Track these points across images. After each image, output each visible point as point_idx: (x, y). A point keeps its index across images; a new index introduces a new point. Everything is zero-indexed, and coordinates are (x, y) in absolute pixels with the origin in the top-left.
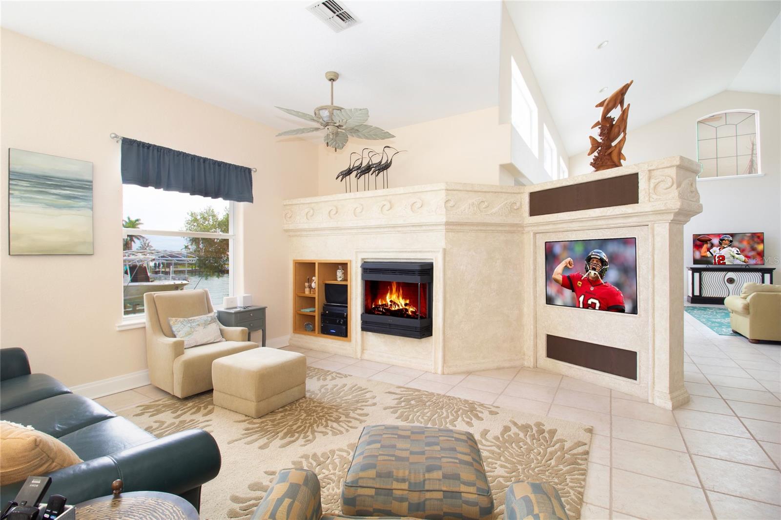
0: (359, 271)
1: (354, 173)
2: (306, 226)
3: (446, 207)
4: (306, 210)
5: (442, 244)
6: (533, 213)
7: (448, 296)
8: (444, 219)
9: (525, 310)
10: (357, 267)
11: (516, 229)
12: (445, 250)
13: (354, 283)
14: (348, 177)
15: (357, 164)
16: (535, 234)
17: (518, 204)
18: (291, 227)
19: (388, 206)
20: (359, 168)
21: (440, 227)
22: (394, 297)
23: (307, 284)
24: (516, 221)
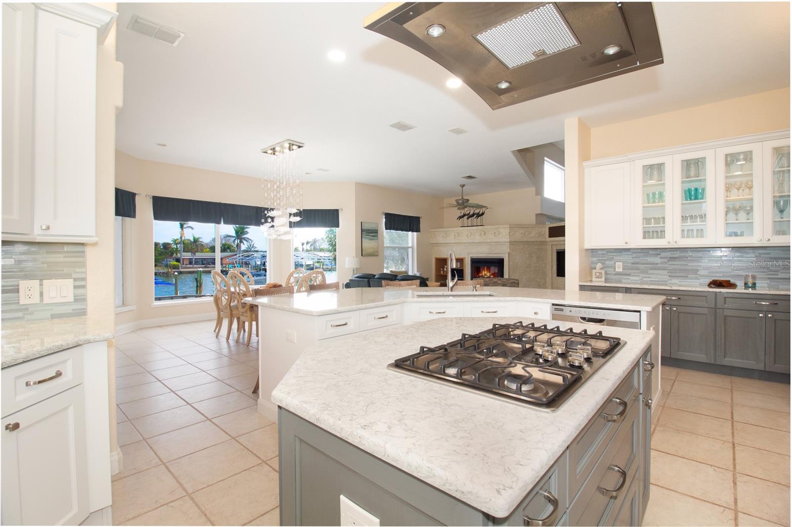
0: (469, 262)
1: (466, 217)
2: (443, 242)
3: (510, 235)
4: (442, 235)
5: (508, 250)
6: (550, 236)
7: (511, 273)
8: (509, 240)
9: (548, 280)
10: (468, 260)
11: (543, 243)
12: (509, 253)
13: (467, 268)
14: (463, 219)
15: (467, 213)
16: (552, 246)
17: (544, 232)
18: (435, 242)
19: (483, 233)
20: (468, 214)
21: (506, 243)
22: (486, 272)
23: (442, 269)
24: (543, 240)
